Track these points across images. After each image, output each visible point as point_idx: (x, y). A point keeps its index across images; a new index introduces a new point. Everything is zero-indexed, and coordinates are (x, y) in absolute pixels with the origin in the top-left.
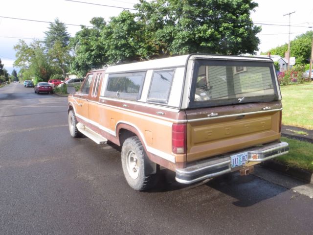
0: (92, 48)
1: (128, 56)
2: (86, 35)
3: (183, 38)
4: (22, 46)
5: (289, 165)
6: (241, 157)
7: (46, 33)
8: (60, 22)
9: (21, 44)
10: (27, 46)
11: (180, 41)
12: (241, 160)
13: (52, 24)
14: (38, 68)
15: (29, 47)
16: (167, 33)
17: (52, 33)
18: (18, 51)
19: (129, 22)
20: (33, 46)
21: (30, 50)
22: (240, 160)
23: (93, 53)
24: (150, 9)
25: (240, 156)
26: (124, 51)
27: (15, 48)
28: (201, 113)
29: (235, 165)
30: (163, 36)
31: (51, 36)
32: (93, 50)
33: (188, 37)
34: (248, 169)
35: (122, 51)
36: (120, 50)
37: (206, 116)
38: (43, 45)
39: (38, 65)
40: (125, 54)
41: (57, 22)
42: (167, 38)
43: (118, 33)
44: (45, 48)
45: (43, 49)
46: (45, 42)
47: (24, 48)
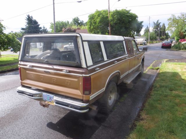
4: (172, 18)
6: (49, 96)
9: (172, 17)
10: (176, 18)
14: (179, 31)
15: (177, 18)
18: (170, 21)
20: (179, 17)
21: (177, 20)
22: (48, 98)
27: (168, 20)
29: (45, 99)
39: (179, 29)
47: (173, 20)
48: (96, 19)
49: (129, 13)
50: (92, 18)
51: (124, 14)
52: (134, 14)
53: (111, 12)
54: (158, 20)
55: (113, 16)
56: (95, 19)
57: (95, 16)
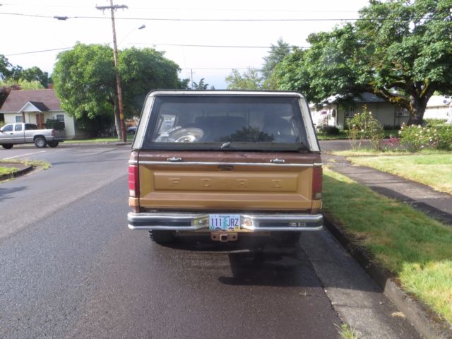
0: (296, 77)
1: (341, 87)
2: (298, 59)
3: (433, 54)
4: (234, 77)
5: (373, 261)
6: (228, 219)
7: (264, 59)
8: (283, 43)
9: (233, 74)
10: (240, 77)
11: (427, 60)
12: (228, 223)
13: (273, 47)
15: (243, 78)
16: (407, 48)
17: (272, 58)
18: (230, 83)
19: (346, 36)
20: (247, 76)
21: (243, 82)
22: (224, 223)
23: (296, 84)
24: (383, 12)
25: (225, 217)
26: (337, 79)
27: (227, 79)
28: (158, 156)
29: (215, 227)
30: (399, 54)
31: (271, 62)
32: (298, 80)
33: (443, 51)
34: (226, 235)
35: (334, 79)
36: (330, 79)
37: (165, 159)
38: (260, 75)
40: (338, 83)
41: (280, 44)
42: (406, 56)
43: (329, 53)
44: (262, 78)
45: (259, 80)
46: (262, 71)
47: (236, 80)
48: (82, 65)
49: (162, 59)
50: (68, 61)
51: (152, 60)
52: (170, 62)
53: (121, 52)
54: (203, 79)
55: (127, 61)
56: (79, 65)
57: (78, 58)
